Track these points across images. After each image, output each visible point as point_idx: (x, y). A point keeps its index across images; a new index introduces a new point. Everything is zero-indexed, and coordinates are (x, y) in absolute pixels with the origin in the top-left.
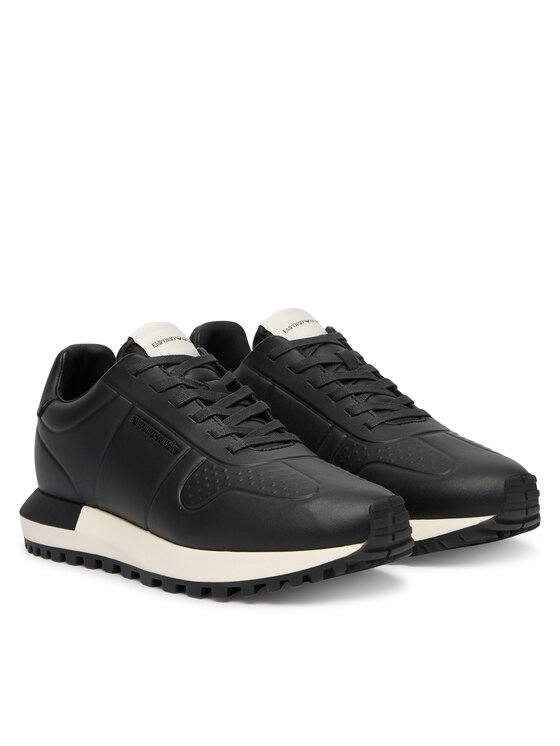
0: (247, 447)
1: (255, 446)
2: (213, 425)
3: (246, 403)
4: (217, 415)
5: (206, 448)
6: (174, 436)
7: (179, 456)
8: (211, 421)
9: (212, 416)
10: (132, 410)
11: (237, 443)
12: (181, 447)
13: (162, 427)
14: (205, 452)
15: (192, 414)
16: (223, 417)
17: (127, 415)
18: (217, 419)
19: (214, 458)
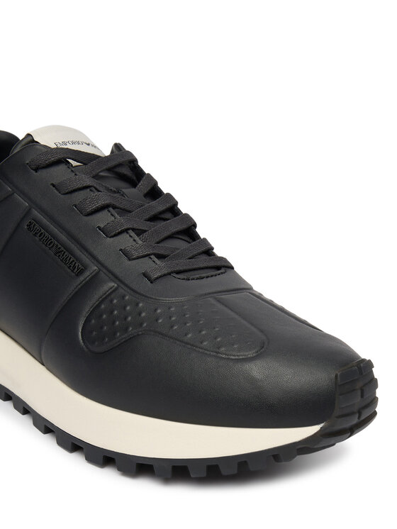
0: (169, 274)
1: (178, 272)
2: (126, 241)
3: (168, 215)
4: (133, 230)
5: (117, 271)
6: (78, 252)
7: (82, 278)
8: (125, 236)
9: (126, 231)
10: (28, 212)
11: (156, 267)
12: (85, 268)
13: (63, 237)
14: (116, 277)
15: (102, 226)
16: (139, 232)
17: (22, 219)
18: (132, 234)
19: (126, 285)
